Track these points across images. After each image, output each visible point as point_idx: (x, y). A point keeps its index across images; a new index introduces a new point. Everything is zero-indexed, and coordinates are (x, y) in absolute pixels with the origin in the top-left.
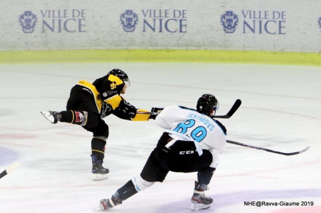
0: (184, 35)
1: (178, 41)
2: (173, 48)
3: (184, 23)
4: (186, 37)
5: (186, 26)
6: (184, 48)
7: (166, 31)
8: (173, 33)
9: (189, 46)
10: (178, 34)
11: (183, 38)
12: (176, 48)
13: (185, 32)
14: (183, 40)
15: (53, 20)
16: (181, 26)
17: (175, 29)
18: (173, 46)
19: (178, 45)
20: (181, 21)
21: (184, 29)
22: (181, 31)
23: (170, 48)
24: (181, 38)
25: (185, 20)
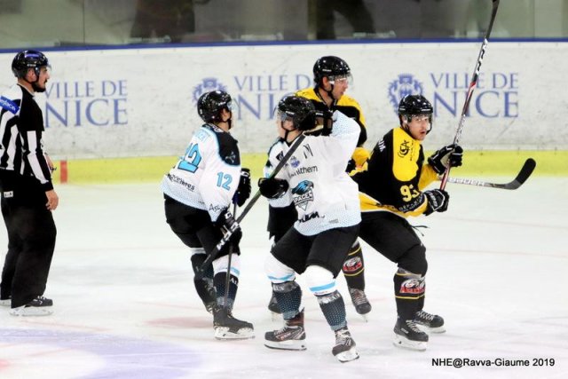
0: (512, 122)
1: (502, 133)
2: (491, 148)
3: (512, 98)
4: (518, 125)
5: (516, 104)
6: (513, 148)
7: (478, 114)
8: (490, 119)
9: (523, 143)
10: (501, 121)
11: (510, 129)
12: (497, 148)
13: (516, 116)
14: (511, 132)
15: (259, 96)
16: (507, 104)
17: (496, 111)
18: (491, 144)
19: (502, 143)
20: (507, 95)
21: (512, 111)
22: (507, 114)
23: (485, 148)
24: (506, 128)
25: (516, 93)
